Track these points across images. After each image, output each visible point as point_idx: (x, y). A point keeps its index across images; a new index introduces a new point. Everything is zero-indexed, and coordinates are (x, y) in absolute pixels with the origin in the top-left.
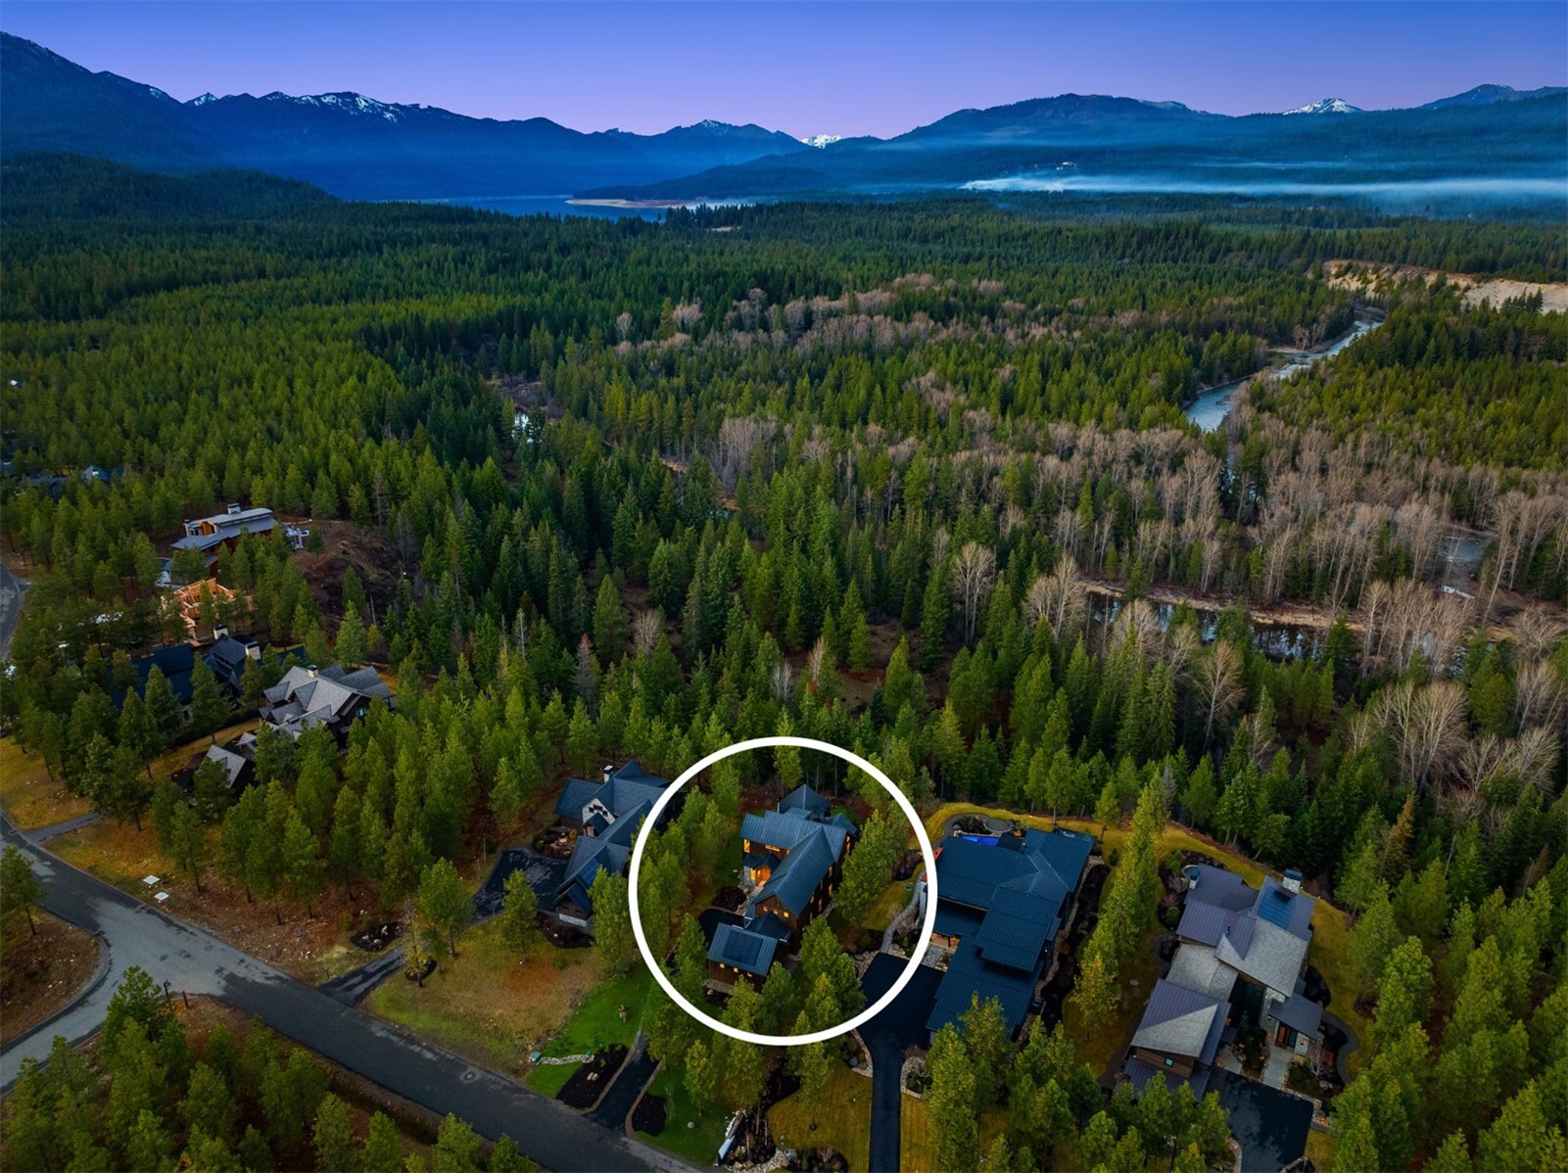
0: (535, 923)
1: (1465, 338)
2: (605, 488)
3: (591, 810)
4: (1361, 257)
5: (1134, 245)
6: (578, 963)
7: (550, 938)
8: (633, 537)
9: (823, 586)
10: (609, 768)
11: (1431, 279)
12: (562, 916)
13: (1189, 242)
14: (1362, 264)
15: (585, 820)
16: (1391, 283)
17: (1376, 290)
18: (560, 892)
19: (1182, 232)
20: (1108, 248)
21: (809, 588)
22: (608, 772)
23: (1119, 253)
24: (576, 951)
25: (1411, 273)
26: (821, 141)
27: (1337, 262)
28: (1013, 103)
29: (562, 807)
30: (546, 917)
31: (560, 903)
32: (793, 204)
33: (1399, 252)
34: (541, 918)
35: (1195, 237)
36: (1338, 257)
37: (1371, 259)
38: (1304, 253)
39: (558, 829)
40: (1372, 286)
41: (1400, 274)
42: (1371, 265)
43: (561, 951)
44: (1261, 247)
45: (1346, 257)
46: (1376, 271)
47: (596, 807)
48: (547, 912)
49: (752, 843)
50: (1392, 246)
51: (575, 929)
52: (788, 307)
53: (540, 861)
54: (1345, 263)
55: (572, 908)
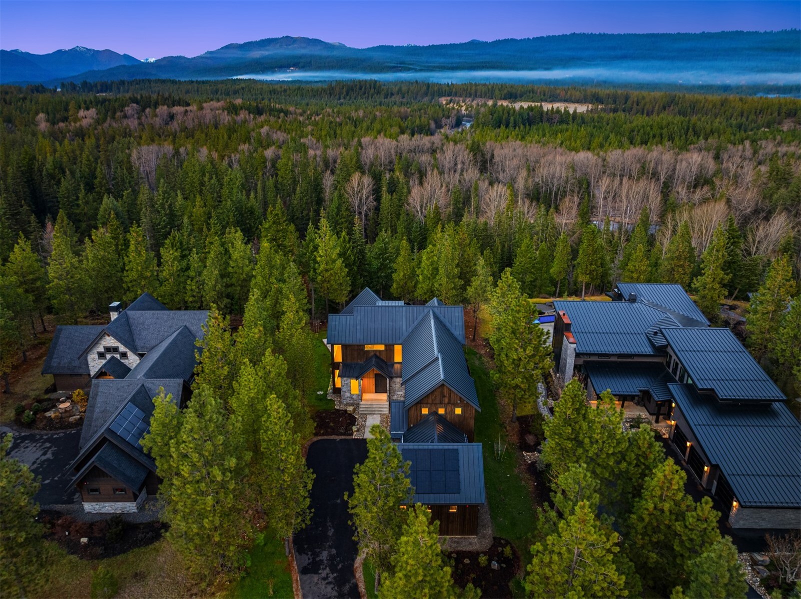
0: (40, 529)
1: (525, 117)
2: (45, 180)
3: (101, 355)
4: (456, 95)
5: (345, 93)
6: (139, 576)
7: (73, 548)
8: (78, 205)
9: (252, 213)
10: (116, 304)
11: (490, 103)
12: (88, 507)
13: (372, 90)
14: (457, 99)
15: (93, 371)
16: (472, 107)
17: (466, 110)
18: (78, 469)
19: (368, 86)
20: (331, 95)
21: (241, 214)
22: (116, 309)
23: (337, 97)
24: (130, 556)
25: (480, 101)
26: (152, 60)
27: (445, 98)
28: (258, 40)
29: (55, 362)
30: (59, 514)
31: (81, 484)
32: (143, 80)
33: (473, 91)
34: (48, 517)
35: (374, 88)
36: (445, 96)
37: (461, 96)
38: (429, 94)
39: (53, 396)
40: (463, 108)
41: (475, 102)
42: (461, 99)
43: (102, 567)
44: (408, 92)
45: (449, 96)
46: (464, 101)
47: (108, 350)
48: (59, 507)
49: (345, 348)
50: (469, 90)
51: (117, 520)
52: (158, 110)
53: (32, 438)
54: (449, 98)
55: (105, 486)
